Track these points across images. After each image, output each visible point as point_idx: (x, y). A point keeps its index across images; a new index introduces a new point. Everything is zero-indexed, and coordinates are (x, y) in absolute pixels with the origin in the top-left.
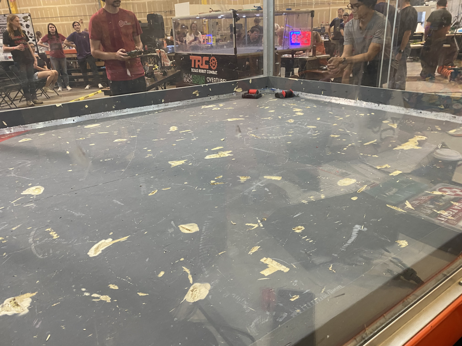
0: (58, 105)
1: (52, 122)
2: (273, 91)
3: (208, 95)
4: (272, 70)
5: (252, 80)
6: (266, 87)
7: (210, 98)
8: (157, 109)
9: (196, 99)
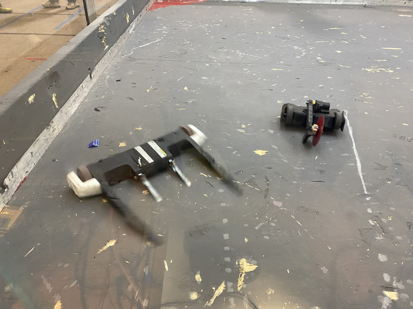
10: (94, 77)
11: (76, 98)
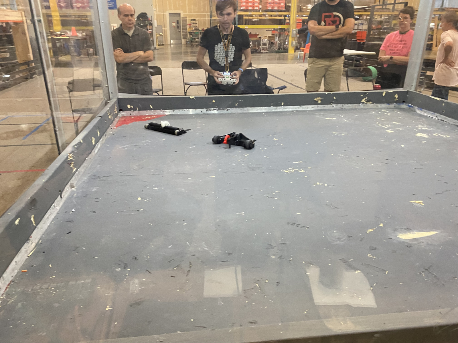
0: (191, 97)
1: (185, 110)
2: (410, 108)
3: (332, 103)
4: (414, 84)
5: (386, 92)
6: (404, 102)
7: (333, 106)
8: (276, 111)
9: (316, 106)
10: (63, 196)
11: (49, 215)
